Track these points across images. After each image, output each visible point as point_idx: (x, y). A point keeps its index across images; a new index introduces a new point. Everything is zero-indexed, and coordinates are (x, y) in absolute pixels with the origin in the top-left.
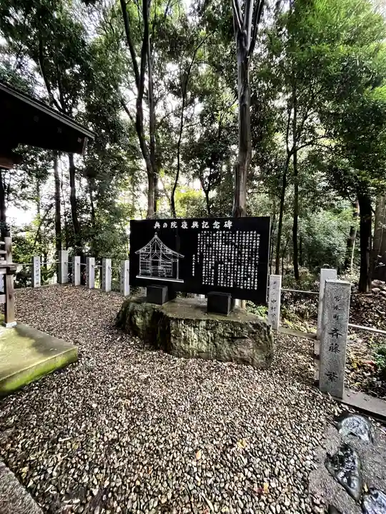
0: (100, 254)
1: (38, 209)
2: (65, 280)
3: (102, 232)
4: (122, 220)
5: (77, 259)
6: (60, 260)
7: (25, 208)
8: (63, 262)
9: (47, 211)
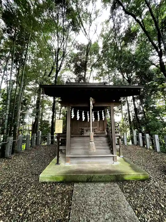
0: (151, 132)
1: (122, 115)
2: (136, 143)
3: (150, 122)
4: (160, 114)
5: (140, 134)
6: (133, 135)
7: (118, 116)
8: (134, 135)
9: (125, 115)
